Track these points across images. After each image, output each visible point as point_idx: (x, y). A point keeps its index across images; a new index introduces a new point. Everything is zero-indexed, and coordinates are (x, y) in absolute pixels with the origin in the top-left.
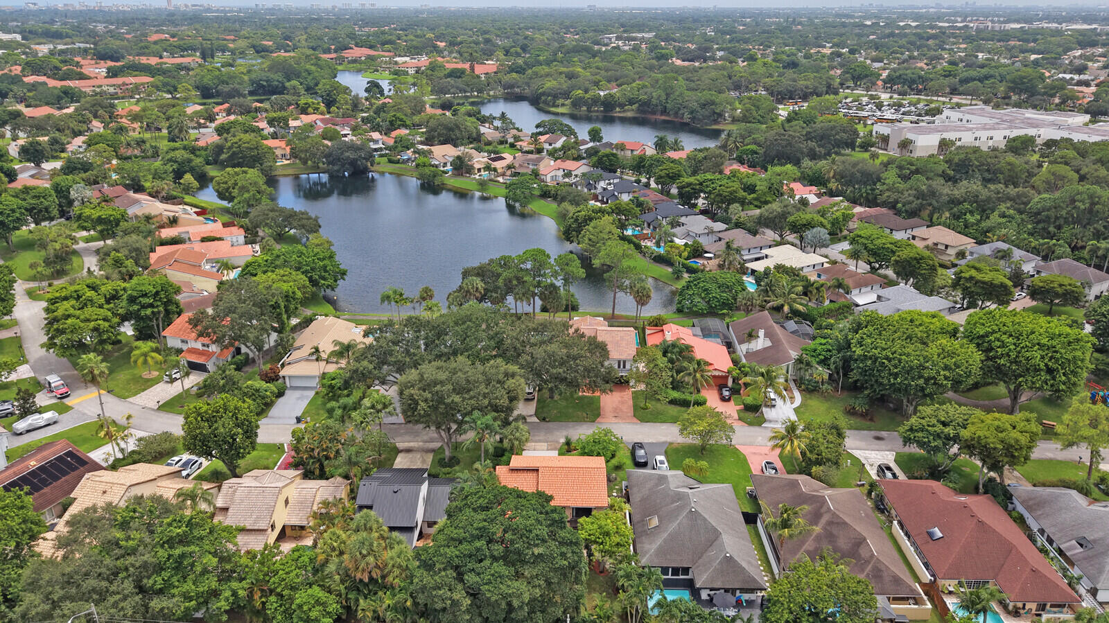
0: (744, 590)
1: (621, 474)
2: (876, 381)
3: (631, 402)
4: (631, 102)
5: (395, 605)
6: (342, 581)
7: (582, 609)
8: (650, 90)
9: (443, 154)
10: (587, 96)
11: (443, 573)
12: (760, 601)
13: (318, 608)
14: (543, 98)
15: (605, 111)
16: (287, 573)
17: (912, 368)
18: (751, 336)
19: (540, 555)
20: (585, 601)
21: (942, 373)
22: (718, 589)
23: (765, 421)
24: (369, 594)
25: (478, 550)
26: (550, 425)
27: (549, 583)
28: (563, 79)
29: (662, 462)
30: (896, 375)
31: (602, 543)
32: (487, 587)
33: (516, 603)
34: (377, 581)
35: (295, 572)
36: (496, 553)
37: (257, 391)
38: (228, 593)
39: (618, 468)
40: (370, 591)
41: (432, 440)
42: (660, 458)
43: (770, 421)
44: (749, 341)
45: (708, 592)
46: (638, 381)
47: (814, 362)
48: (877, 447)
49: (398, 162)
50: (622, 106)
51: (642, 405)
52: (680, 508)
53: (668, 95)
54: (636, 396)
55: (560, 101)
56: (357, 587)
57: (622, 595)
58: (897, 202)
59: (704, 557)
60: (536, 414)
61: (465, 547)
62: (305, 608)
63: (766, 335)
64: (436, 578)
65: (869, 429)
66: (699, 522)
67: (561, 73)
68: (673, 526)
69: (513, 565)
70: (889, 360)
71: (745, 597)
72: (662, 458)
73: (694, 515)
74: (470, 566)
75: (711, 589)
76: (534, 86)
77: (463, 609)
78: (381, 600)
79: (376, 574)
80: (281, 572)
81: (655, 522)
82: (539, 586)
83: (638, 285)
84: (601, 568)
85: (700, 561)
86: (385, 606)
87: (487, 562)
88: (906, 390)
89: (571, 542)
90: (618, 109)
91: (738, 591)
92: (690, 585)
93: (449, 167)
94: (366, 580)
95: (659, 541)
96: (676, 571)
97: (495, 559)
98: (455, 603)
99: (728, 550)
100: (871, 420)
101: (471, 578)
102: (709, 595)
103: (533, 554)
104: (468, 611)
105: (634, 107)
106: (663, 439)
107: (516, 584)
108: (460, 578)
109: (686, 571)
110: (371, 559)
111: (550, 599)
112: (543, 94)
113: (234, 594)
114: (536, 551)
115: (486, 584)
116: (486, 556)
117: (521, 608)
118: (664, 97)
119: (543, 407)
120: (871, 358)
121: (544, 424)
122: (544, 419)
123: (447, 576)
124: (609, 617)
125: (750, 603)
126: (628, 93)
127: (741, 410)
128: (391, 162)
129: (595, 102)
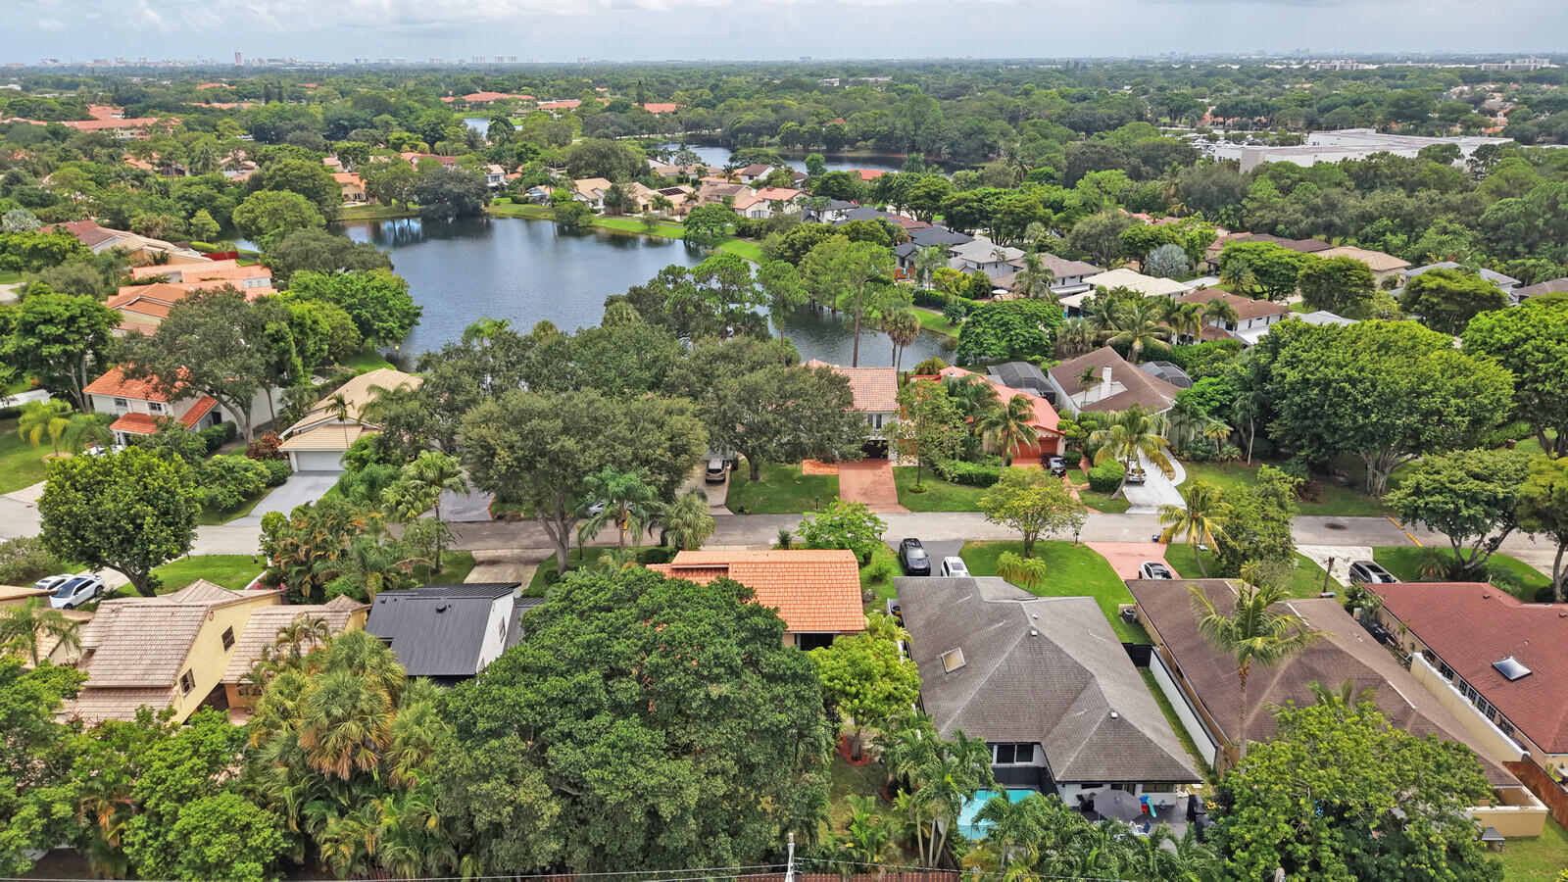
0: (1152, 785)
1: (882, 589)
2: (1328, 426)
3: (893, 484)
4: (865, 137)
5: (402, 826)
6: (293, 781)
7: (822, 828)
8: (890, 120)
9: (591, 189)
10: (803, 129)
11: (495, 743)
12: (1184, 807)
13: (225, 837)
14: (740, 136)
15: (828, 150)
16: (172, 767)
17: (1397, 395)
18: (1090, 379)
19: (724, 700)
20: (828, 808)
21: (1453, 401)
22: (1098, 784)
23: (1130, 506)
24: (352, 806)
25: (582, 689)
26: (753, 519)
27: (748, 768)
28: (768, 111)
29: (957, 567)
30: (1366, 411)
31: (857, 695)
32: (597, 773)
33: (667, 809)
34: (369, 776)
35: (188, 765)
36: (621, 697)
37: (230, 470)
38: (30, 811)
39: (877, 579)
40: (354, 801)
41: (538, 546)
42: (953, 560)
43: (1139, 506)
44: (1085, 389)
45: (1078, 790)
46: (902, 452)
47: (1203, 412)
48: (1337, 540)
49: (526, 201)
50: (852, 143)
51: (913, 485)
52: (1006, 633)
53: (917, 125)
54: (900, 474)
55: (765, 139)
56: (322, 790)
57: (902, 799)
58: (1276, 223)
59: (1065, 718)
60: (728, 504)
61: (553, 685)
62: (195, 840)
63: (1115, 378)
64: (477, 753)
65: (1313, 513)
66: (1048, 655)
67: (765, 106)
68: (996, 665)
69: (664, 725)
70: (1353, 382)
71: (1155, 799)
72: (958, 560)
73: (1036, 642)
74: (563, 725)
75: (1085, 785)
76: (727, 122)
77: (543, 825)
78: (375, 817)
79: (367, 760)
80: (156, 765)
81: (958, 659)
82: (724, 772)
83: (895, 313)
84: (855, 750)
85: (1056, 731)
86: (380, 830)
87: (602, 719)
88: (1385, 435)
89: (795, 675)
90: (847, 148)
91: (1139, 788)
92: (1042, 780)
93: (601, 205)
94: (345, 775)
95: (969, 695)
96: (1006, 752)
97: (619, 710)
98: (524, 814)
99: (1112, 705)
100: (1313, 500)
101: (563, 755)
102: (1080, 797)
103: (708, 695)
104: (555, 831)
105: (870, 143)
106: (954, 536)
107: (669, 766)
108: (538, 757)
109: (1026, 750)
110: (353, 728)
111: (750, 807)
112: (741, 130)
113: (45, 810)
114: (715, 691)
115: (597, 766)
116: (600, 705)
117: (680, 820)
118: (911, 127)
119: (739, 493)
120: (1317, 384)
121: (742, 518)
122: (741, 511)
123: (503, 748)
124: (879, 845)
125: (1165, 812)
126: (861, 125)
127: (1086, 491)
128: (515, 201)
129: (814, 137)
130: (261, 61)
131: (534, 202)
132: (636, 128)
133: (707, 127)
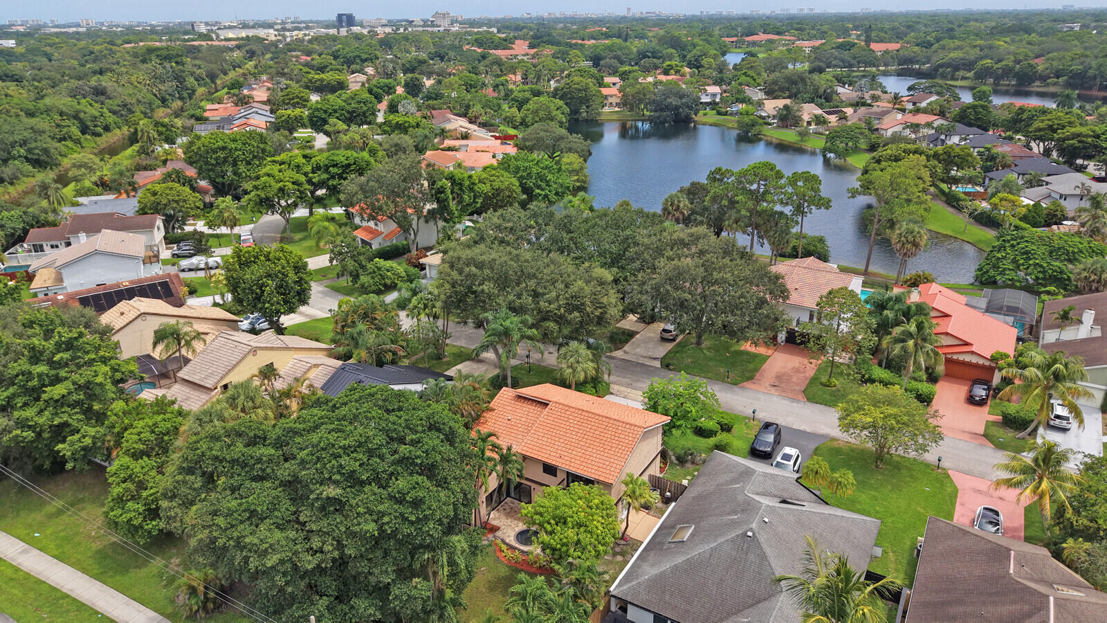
3: (811, 375)
4: (1058, 74)
8: (1087, 60)
9: (774, 106)
14: (941, 70)
15: (1019, 85)
18: (1066, 318)
28: (973, 51)
44: (1061, 327)
49: (726, 114)
50: (1043, 79)
51: (824, 379)
52: (733, 525)
55: (961, 73)
59: (732, 619)
60: (663, 358)
63: (1099, 321)
66: (752, 557)
67: (975, 46)
68: (701, 550)
72: (792, 452)
73: (748, 542)
81: (685, 534)
90: (1037, 83)
93: (775, 120)
95: (666, 566)
105: (1061, 80)
106: (826, 431)
112: (942, 65)
119: (680, 351)
121: (665, 372)
122: (667, 366)
126: (1055, 63)
127: (995, 423)
128: (719, 113)
129: (1007, 72)
130: (641, 13)
131: (731, 114)
132: (854, 62)
133: (917, 62)
